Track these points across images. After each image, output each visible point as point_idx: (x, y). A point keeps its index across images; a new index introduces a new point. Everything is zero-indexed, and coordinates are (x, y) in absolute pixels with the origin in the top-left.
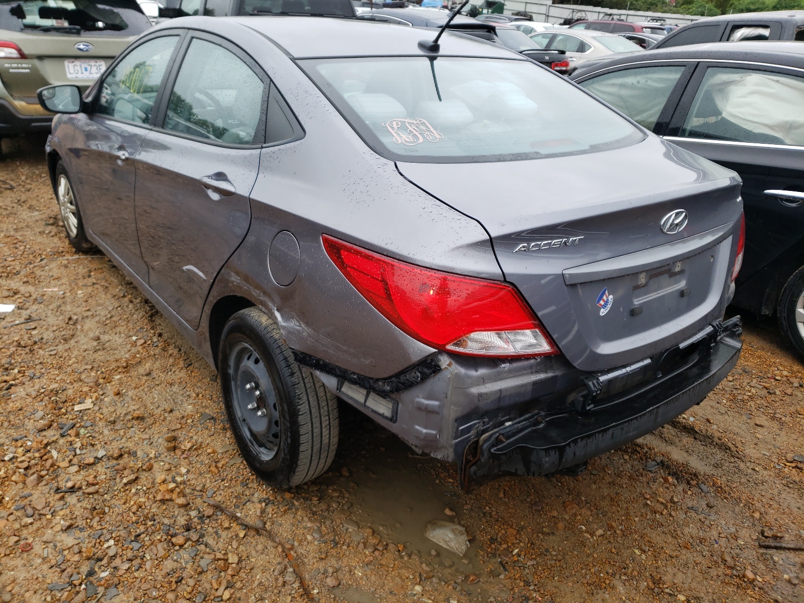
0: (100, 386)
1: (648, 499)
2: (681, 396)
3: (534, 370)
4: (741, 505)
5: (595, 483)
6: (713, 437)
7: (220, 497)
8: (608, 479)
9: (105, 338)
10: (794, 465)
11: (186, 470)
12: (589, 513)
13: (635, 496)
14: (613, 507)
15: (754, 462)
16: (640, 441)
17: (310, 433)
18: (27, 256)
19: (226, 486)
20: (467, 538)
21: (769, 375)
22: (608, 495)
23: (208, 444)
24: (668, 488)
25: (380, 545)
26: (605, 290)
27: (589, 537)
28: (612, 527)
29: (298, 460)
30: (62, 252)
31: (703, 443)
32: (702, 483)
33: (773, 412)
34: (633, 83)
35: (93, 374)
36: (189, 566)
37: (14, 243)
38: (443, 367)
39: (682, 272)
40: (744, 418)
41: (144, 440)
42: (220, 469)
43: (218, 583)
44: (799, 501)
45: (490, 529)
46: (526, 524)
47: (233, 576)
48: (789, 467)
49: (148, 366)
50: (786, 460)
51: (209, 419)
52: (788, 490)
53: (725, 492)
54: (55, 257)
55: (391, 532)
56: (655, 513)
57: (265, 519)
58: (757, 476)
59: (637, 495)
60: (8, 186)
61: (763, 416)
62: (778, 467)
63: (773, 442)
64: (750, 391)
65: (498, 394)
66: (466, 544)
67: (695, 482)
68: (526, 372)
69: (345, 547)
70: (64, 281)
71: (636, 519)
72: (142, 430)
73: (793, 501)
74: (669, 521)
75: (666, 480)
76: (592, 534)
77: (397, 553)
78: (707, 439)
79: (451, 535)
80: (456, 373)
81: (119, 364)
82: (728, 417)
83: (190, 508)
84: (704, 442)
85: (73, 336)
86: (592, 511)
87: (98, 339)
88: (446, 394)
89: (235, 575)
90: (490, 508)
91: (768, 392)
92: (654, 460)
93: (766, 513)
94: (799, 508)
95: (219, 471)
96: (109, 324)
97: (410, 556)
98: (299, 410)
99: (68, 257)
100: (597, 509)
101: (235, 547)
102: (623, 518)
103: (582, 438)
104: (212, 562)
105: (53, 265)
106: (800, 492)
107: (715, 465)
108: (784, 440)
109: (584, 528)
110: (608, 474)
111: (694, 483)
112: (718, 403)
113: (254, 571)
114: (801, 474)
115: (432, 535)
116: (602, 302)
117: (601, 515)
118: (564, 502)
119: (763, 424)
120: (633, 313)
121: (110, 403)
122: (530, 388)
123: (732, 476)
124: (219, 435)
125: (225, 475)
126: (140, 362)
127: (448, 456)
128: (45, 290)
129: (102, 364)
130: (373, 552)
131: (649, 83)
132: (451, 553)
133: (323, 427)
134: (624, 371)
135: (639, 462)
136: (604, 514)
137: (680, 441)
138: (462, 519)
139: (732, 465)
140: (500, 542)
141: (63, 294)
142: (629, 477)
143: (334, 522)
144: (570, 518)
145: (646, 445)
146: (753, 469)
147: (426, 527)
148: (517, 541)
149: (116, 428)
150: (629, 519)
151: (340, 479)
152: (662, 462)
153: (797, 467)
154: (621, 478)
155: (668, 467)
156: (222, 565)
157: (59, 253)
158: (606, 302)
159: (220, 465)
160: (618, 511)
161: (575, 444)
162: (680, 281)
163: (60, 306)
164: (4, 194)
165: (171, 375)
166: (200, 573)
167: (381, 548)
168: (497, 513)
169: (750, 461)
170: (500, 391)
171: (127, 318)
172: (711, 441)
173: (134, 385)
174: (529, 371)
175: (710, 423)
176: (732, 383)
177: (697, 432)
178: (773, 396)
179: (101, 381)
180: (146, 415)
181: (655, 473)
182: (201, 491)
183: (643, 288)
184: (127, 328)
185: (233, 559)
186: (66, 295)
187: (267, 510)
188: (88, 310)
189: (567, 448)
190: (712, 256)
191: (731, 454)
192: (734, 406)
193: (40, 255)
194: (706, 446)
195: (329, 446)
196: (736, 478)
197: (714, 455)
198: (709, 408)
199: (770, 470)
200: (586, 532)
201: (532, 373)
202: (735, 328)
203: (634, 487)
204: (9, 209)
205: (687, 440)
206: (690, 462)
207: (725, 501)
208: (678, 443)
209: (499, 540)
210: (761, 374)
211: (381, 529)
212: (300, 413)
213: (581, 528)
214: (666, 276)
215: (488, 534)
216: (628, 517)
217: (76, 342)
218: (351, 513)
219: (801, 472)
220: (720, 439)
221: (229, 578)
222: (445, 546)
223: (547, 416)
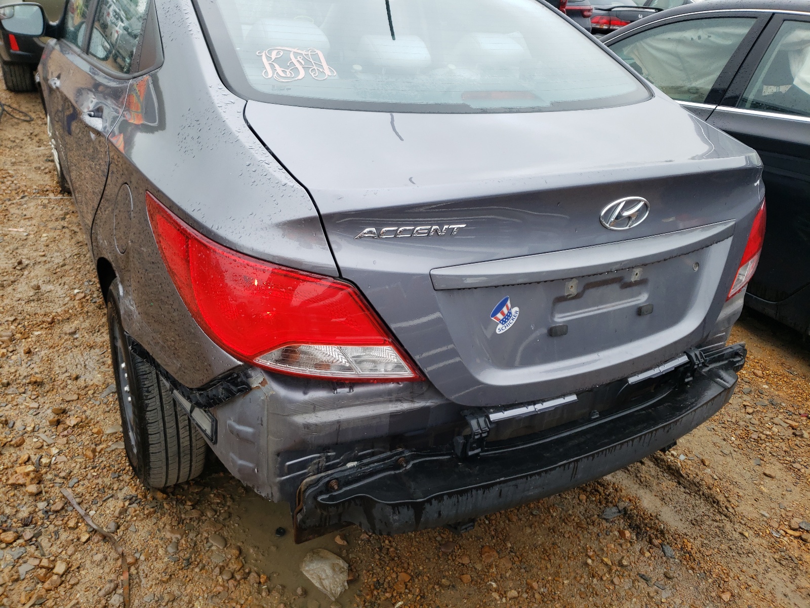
0: (14, 342)
1: (590, 557)
2: (618, 447)
3: (394, 397)
4: (710, 580)
5: (531, 527)
6: (700, 485)
7: (82, 488)
8: (550, 523)
9: (44, 288)
10: (797, 534)
11: (57, 451)
12: (509, 565)
13: (576, 550)
14: (543, 561)
15: (745, 524)
16: (608, 477)
17: (162, 433)
18: (9, 192)
19: (93, 476)
20: (346, 578)
21: (802, 412)
22: (542, 544)
23: (98, 422)
24: (621, 545)
25: (239, 573)
26: (506, 300)
27: (498, 598)
28: (532, 588)
29: (150, 462)
30: (47, 191)
31: (687, 491)
32: (668, 543)
33: (792, 460)
34: (692, 39)
35: (13, 327)
36: (6, 570)
37: (3, 178)
38: (254, 386)
39: (642, 282)
40: (752, 462)
41: (30, 409)
42: (97, 454)
43: (28, 598)
44: (789, 584)
45: (379, 570)
46: (425, 570)
47: (48, 590)
48: (791, 535)
49: (75, 324)
50: (790, 526)
51: (113, 392)
52: (779, 568)
53: (694, 560)
54: (38, 195)
55: (261, 557)
56: (593, 577)
57: (122, 521)
58: (743, 544)
59: (579, 550)
60: (28, 118)
61: (777, 463)
62: (775, 534)
63: (780, 500)
64: (770, 429)
65: (335, 427)
66: (343, 585)
67: (660, 541)
68: (381, 399)
69: (197, 570)
70: (34, 222)
71: (566, 582)
72: (33, 397)
73: (781, 584)
74: (607, 590)
75: (622, 534)
76: (503, 595)
77: (256, 585)
78: (693, 487)
79: (329, 572)
80: (272, 395)
81: (45, 319)
82: (731, 459)
83: (40, 499)
84: (688, 489)
85: (13, 282)
86: (513, 563)
87: (38, 288)
88: (262, 421)
89: (51, 590)
90: (390, 542)
91: (794, 434)
92: (616, 506)
93: (740, 596)
94: (785, 595)
95: (95, 456)
96: (57, 274)
97: (269, 591)
98: (147, 405)
99: (52, 196)
100: (521, 561)
101: (69, 552)
102: (550, 578)
103: (450, 495)
104: (34, 569)
105: (32, 204)
106: (794, 573)
107: (694, 522)
108: (795, 497)
109: (494, 585)
110: (552, 516)
111: (656, 542)
112: (724, 440)
113: (78, 588)
114: (803, 547)
115: (307, 568)
116: (500, 316)
117: (523, 570)
118: (483, 547)
119: (773, 475)
120: (554, 332)
121: (16, 362)
122: (386, 421)
123: (711, 538)
124: (116, 412)
125: (100, 461)
126: (68, 319)
127: (272, 496)
128: (10, 229)
129: (28, 317)
130: (228, 580)
131: (713, 39)
132: (321, 595)
133: (180, 427)
134: (531, 409)
135: (596, 505)
136: (528, 569)
137: (658, 484)
138: (352, 552)
139: (716, 524)
140: (386, 589)
141: (27, 235)
142: (577, 523)
143: (199, 536)
144: (482, 570)
145: (614, 484)
146: (741, 534)
147: (305, 556)
148: (407, 591)
149: (6, 392)
150: (557, 581)
151: (231, 481)
152: (625, 509)
153: (800, 537)
154: (566, 523)
155: (630, 517)
156: (42, 575)
157: (43, 191)
158: (507, 317)
159: (99, 448)
160: (547, 568)
161: (440, 502)
162: (640, 294)
163: (17, 249)
164: (20, 125)
165: (97, 337)
166: (17, 580)
167: (238, 577)
168: (396, 549)
169: (740, 523)
170: (339, 422)
171: (80, 268)
172: (697, 489)
173: (51, 344)
174: (387, 398)
175: (704, 465)
176: (750, 416)
177: (682, 476)
178: (799, 438)
179: (18, 336)
180: (45, 380)
181: (611, 522)
182: (64, 478)
183: (573, 301)
184: (74, 279)
185: (60, 568)
186: (29, 237)
187: (130, 510)
188: (44, 256)
189: (427, 506)
190: (697, 264)
191: (718, 509)
192: (744, 445)
193: (23, 191)
194: (690, 494)
195: (191, 450)
196: (715, 543)
197: (696, 509)
198: (711, 445)
199: (763, 537)
200: (497, 590)
201: (391, 401)
202: (734, 358)
203: (579, 538)
204: (17, 141)
205: (668, 483)
206: (662, 514)
207: (690, 571)
208: (655, 487)
209: (386, 586)
210: (791, 409)
211: (251, 551)
212: (149, 409)
213: (491, 584)
214: (616, 287)
215: (375, 576)
216: (556, 579)
217: (14, 290)
218: (224, 526)
219: (804, 544)
220: (709, 488)
221: (43, 592)
222: (317, 585)
223: (413, 457)
